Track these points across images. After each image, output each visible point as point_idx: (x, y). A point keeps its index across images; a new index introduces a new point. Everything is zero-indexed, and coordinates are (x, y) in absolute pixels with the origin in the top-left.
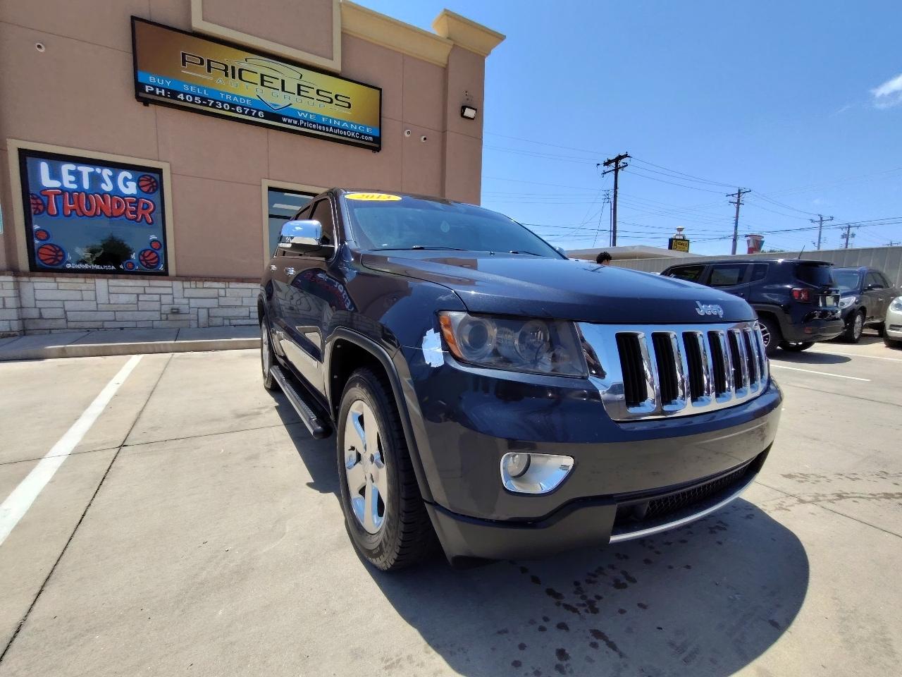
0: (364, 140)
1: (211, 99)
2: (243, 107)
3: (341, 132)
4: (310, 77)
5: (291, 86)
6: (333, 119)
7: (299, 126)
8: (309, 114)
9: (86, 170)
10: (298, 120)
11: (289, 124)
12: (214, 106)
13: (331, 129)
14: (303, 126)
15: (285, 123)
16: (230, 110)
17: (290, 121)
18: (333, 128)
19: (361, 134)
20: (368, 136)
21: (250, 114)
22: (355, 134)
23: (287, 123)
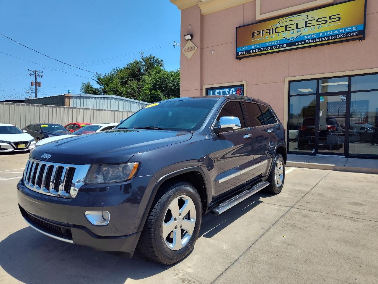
0: (351, 36)
1: (262, 48)
2: (276, 45)
3: (333, 38)
4: (312, 15)
5: (301, 24)
6: (327, 32)
7: (306, 44)
8: (311, 35)
9: (221, 91)
10: (305, 41)
11: (300, 45)
12: (264, 50)
13: (326, 38)
14: (307, 43)
15: (297, 45)
16: (271, 49)
17: (300, 43)
18: (327, 37)
19: (347, 34)
20: (353, 32)
21: (279, 48)
22: (343, 35)
23: (298, 45)
